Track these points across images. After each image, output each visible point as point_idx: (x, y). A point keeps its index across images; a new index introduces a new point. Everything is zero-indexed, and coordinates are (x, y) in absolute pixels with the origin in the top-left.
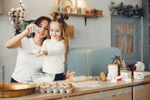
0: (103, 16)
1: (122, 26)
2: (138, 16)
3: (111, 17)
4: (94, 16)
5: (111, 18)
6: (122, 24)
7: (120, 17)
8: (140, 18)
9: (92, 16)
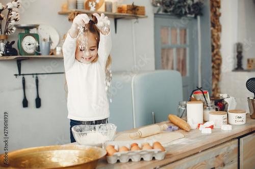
0: (147, 17)
1: (170, 33)
2: (193, 16)
3: (155, 17)
4: (133, 16)
5: (155, 19)
6: (170, 29)
7: (167, 16)
8: (196, 18)
9: (130, 16)
